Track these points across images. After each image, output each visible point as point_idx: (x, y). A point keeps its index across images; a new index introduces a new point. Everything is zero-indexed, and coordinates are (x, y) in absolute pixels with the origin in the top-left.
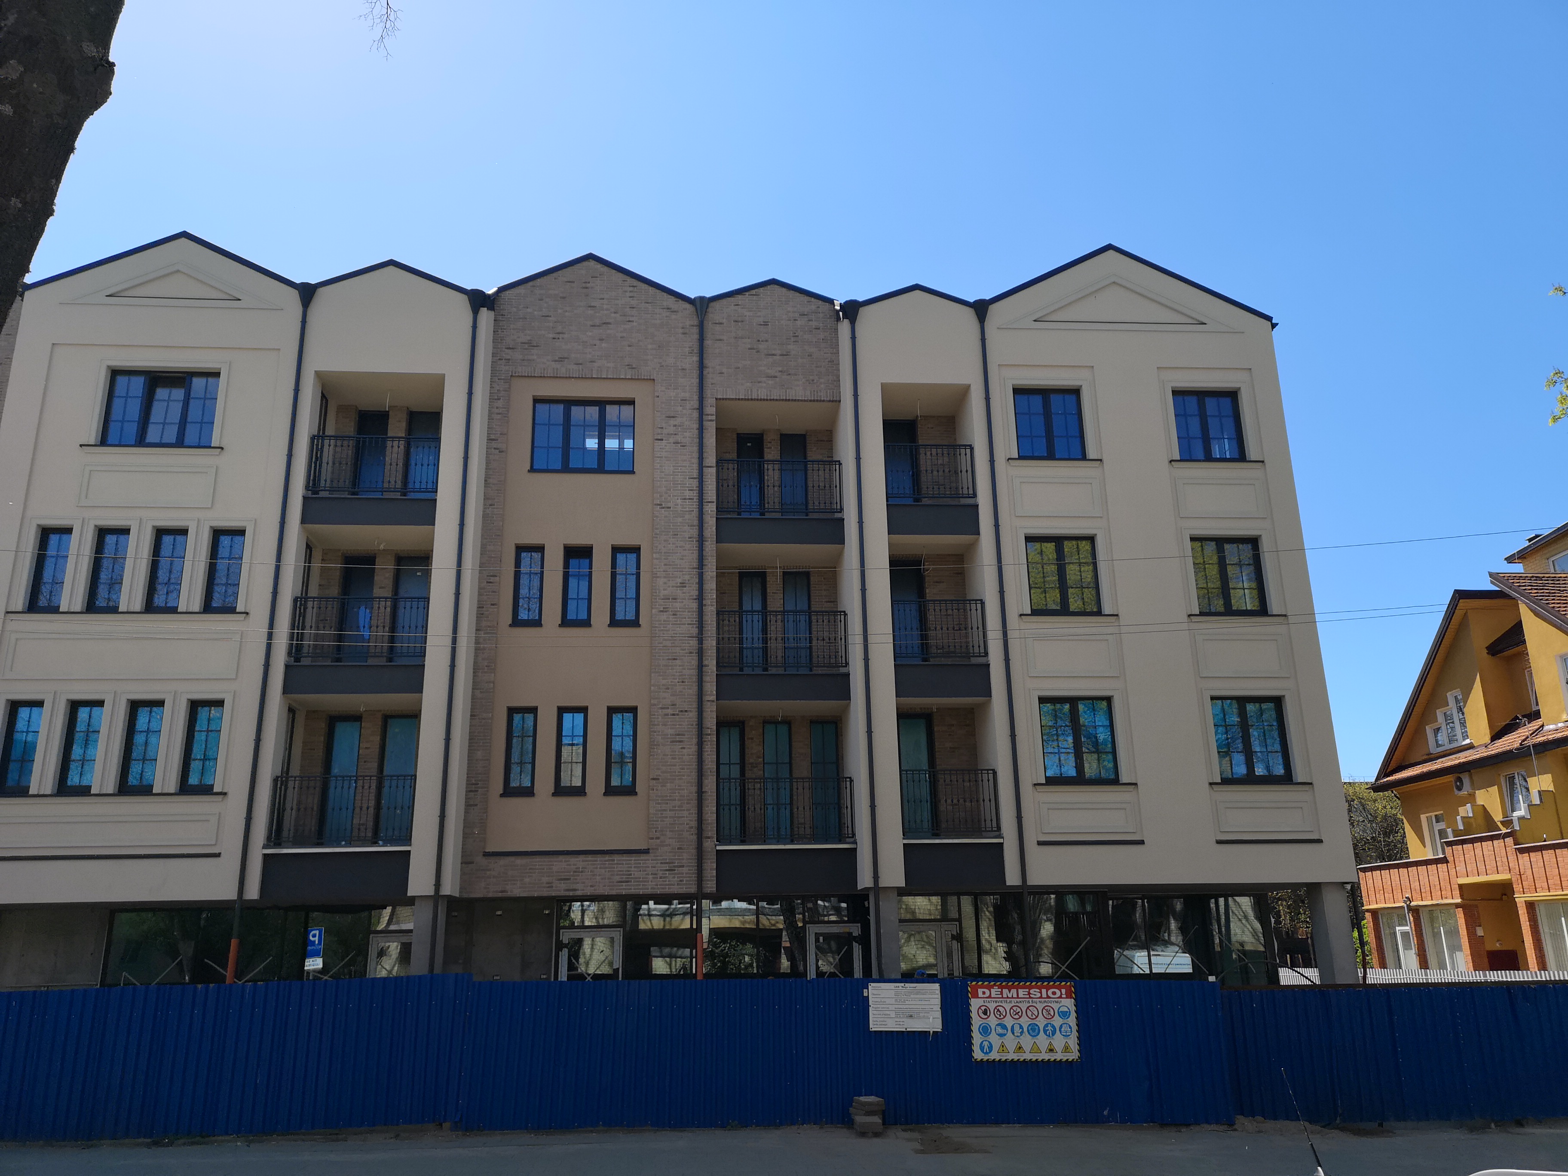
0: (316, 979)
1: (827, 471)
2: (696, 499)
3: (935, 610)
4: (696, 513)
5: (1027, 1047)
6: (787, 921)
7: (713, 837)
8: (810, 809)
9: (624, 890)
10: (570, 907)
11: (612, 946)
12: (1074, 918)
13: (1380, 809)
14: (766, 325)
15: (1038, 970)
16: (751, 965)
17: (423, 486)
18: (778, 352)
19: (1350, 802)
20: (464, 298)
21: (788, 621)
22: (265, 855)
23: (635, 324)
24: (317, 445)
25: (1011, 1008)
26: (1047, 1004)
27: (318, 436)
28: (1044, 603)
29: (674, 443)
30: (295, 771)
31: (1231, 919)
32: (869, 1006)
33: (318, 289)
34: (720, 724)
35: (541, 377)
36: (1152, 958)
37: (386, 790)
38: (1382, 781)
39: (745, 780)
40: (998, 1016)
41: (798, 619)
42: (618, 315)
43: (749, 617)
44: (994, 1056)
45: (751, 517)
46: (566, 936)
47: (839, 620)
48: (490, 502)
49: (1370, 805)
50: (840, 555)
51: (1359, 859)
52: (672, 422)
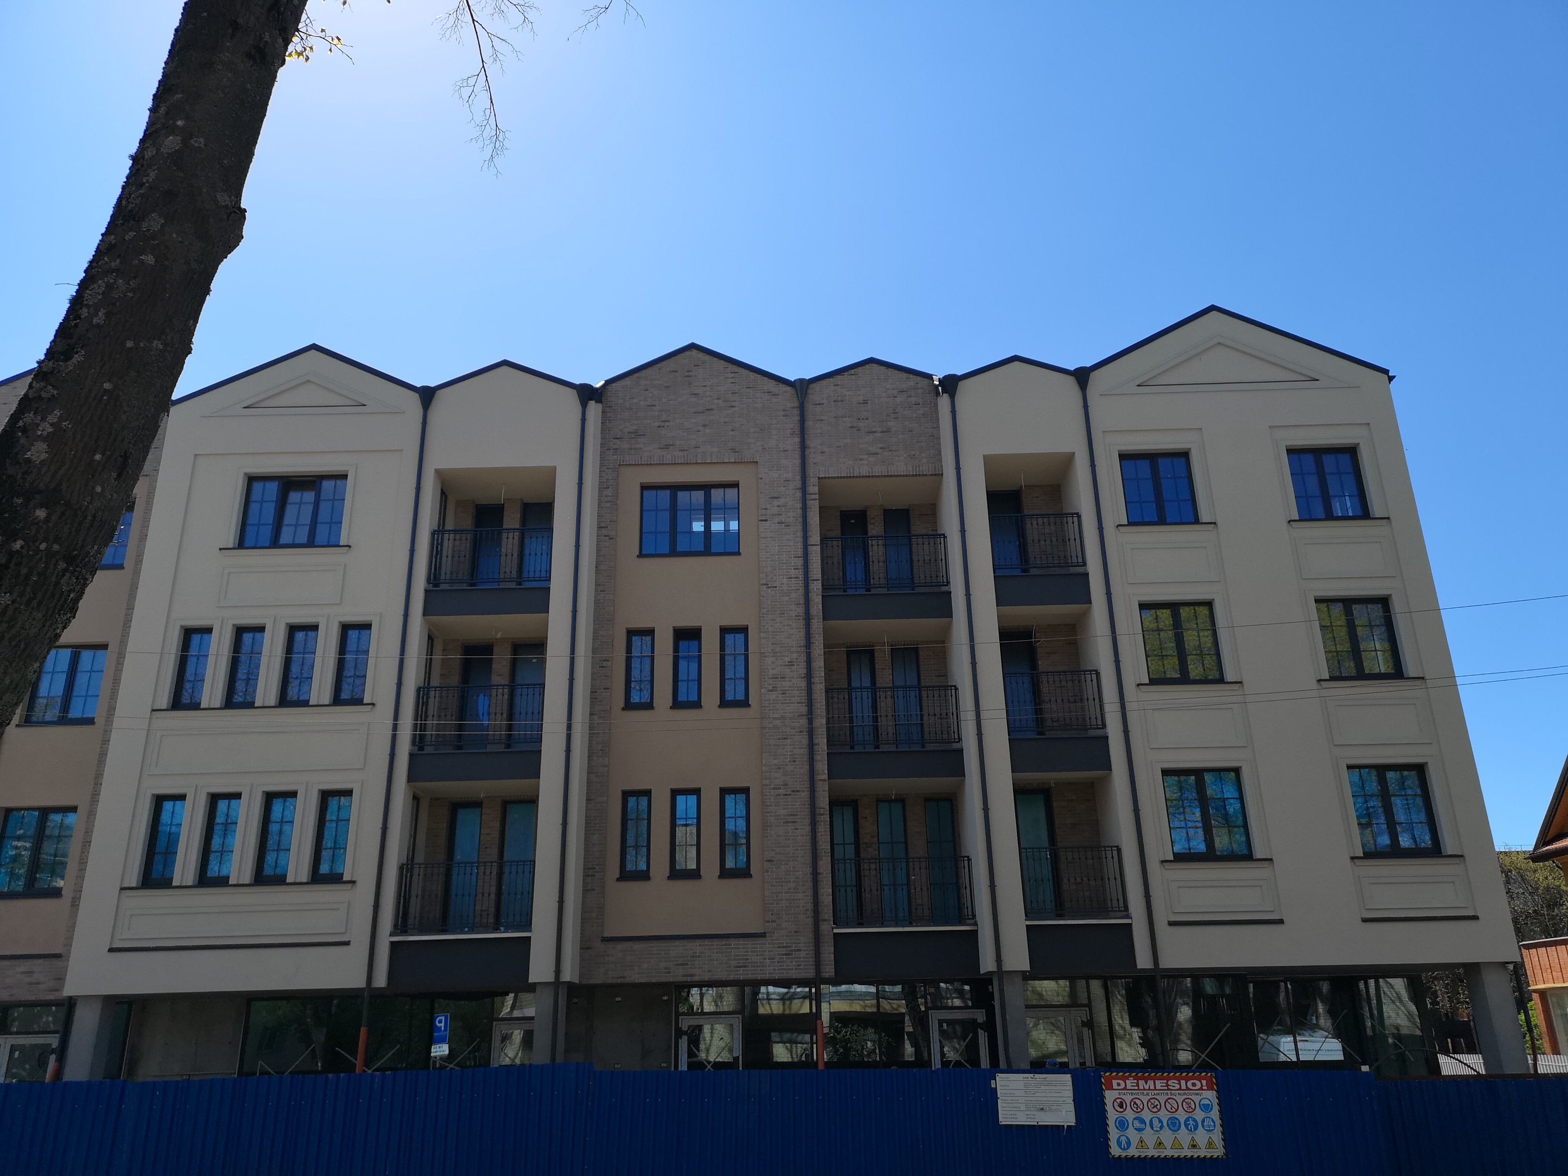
0: (443, 1067)
1: (932, 543)
2: (801, 577)
3: (1048, 682)
4: (801, 591)
5: (1168, 1143)
6: (909, 1007)
7: (830, 920)
8: (928, 889)
9: (741, 975)
10: (689, 992)
11: (731, 1032)
12: (1213, 1000)
13: (1541, 880)
14: (866, 403)
15: (1177, 1057)
16: (874, 1051)
17: (537, 575)
18: (880, 429)
19: (1506, 872)
20: (573, 393)
21: (898, 697)
22: (392, 943)
23: (736, 408)
24: (438, 540)
25: (1149, 1100)
26: (1187, 1097)
27: (438, 531)
28: (1162, 670)
29: (778, 523)
30: (420, 858)
31: (1384, 1001)
32: (998, 1098)
33: (437, 392)
34: (833, 803)
35: (648, 464)
36: (1299, 1044)
37: (506, 876)
38: (1540, 851)
39: (859, 861)
40: (1135, 1109)
41: (908, 695)
42: (720, 401)
43: (859, 694)
44: (1133, 1152)
45: (857, 593)
46: (685, 1023)
47: (950, 694)
48: (601, 588)
49: (1529, 876)
50: (948, 628)
51: (1520, 933)
52: (776, 502)
